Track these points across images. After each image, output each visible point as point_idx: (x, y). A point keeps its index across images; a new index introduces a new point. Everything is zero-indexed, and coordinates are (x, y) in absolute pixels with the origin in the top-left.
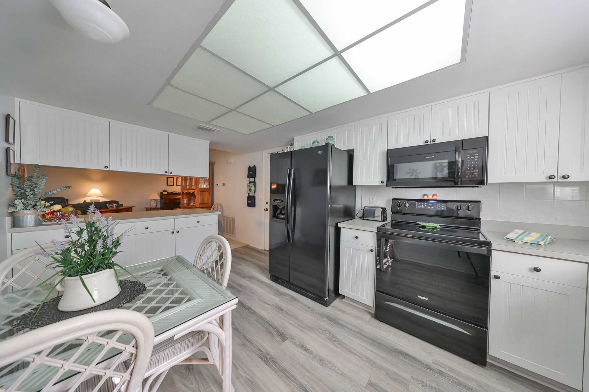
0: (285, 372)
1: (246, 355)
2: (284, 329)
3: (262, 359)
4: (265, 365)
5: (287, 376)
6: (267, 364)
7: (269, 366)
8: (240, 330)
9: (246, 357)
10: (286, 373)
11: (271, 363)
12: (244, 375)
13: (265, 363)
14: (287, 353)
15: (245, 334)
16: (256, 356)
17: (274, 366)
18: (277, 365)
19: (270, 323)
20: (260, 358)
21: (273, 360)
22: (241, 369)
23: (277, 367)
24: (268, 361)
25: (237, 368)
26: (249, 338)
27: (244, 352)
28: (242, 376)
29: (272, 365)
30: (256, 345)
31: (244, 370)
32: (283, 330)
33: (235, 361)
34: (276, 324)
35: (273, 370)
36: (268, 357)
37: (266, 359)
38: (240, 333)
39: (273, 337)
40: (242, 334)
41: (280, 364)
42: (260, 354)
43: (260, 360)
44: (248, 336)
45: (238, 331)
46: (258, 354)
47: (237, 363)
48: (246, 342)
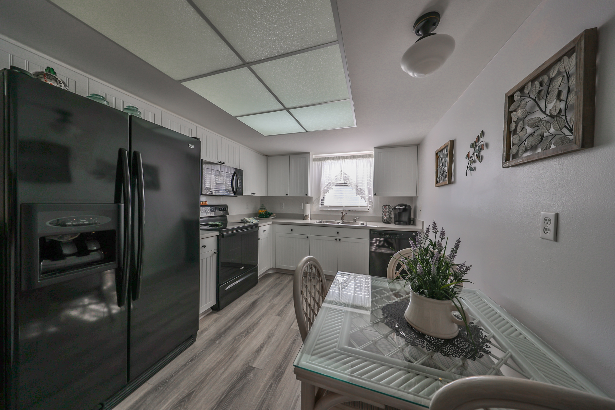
0: (287, 355)
2: (235, 375)
3: (281, 379)
4: (286, 373)
5: (289, 353)
6: (285, 371)
7: (286, 369)
9: (283, 396)
10: (287, 354)
11: (282, 369)
13: (284, 373)
14: (268, 360)
16: (279, 386)
17: (284, 366)
18: (283, 363)
20: (280, 381)
21: (279, 369)
23: (284, 363)
24: (281, 372)
29: (284, 367)
30: (264, 395)
32: (237, 375)
33: (291, 405)
34: (226, 388)
35: (288, 364)
36: (276, 374)
37: (280, 375)
39: (249, 381)
41: (281, 362)
42: (275, 383)
46: (276, 385)
47: (293, 400)
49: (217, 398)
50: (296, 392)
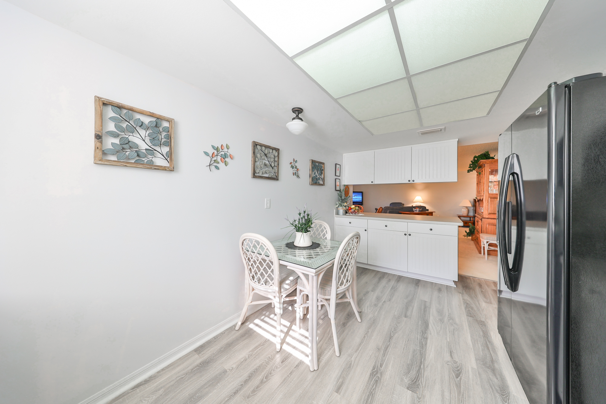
0: (371, 397)
1: (371, 354)
2: (425, 385)
3: (374, 369)
4: (368, 374)
5: (368, 400)
6: (370, 376)
7: (370, 378)
8: (392, 340)
9: (368, 355)
10: (370, 399)
11: (374, 379)
12: (353, 359)
13: (371, 374)
14: (394, 395)
15: (390, 346)
16: (374, 363)
17: (372, 383)
18: (374, 386)
19: (422, 367)
20: (373, 367)
21: (377, 381)
22: (357, 355)
23: (373, 386)
24: (375, 376)
25: (356, 352)
26: (388, 351)
27: (372, 352)
28: (352, 357)
29: (371, 380)
30: (385, 359)
31: (357, 357)
33: (361, 348)
34: (426, 374)
35: (368, 383)
36: (379, 375)
37: (375, 373)
38: (389, 342)
39: (405, 375)
40: (389, 344)
41: (377, 389)
42: (377, 366)
43: (371, 368)
44: (390, 349)
45: (390, 340)
46: (376, 364)
47: (360, 351)
48: (383, 350)
49: (427, 367)
50: (358, 355)
